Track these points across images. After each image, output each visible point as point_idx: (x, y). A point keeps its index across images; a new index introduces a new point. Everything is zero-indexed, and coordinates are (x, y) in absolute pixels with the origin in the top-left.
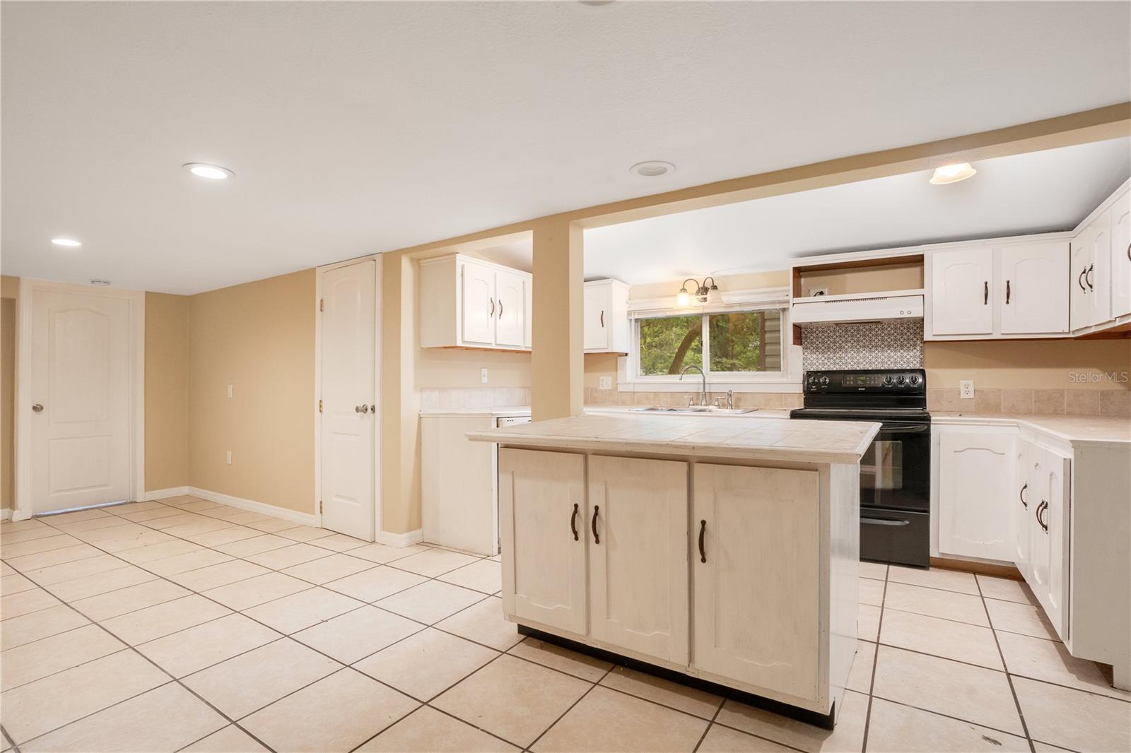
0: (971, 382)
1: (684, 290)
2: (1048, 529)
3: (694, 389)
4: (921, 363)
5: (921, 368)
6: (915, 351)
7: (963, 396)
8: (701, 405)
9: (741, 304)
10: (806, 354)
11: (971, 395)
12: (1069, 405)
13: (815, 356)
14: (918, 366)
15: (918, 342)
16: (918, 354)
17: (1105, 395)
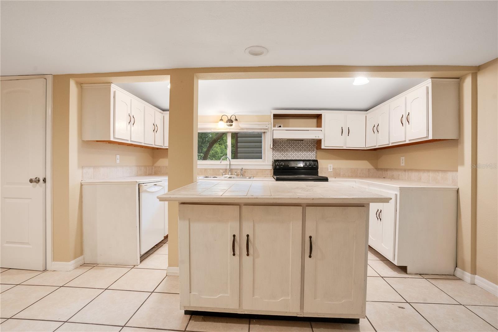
0: (332, 165)
1: (221, 120)
2: (381, 220)
3: (224, 167)
4: (316, 157)
5: (316, 159)
6: (314, 152)
7: (329, 170)
8: (229, 175)
9: (247, 129)
10: (274, 152)
11: (332, 170)
12: (360, 174)
13: (277, 153)
14: (315, 159)
15: (315, 149)
16: (315, 154)
17: (369, 170)
